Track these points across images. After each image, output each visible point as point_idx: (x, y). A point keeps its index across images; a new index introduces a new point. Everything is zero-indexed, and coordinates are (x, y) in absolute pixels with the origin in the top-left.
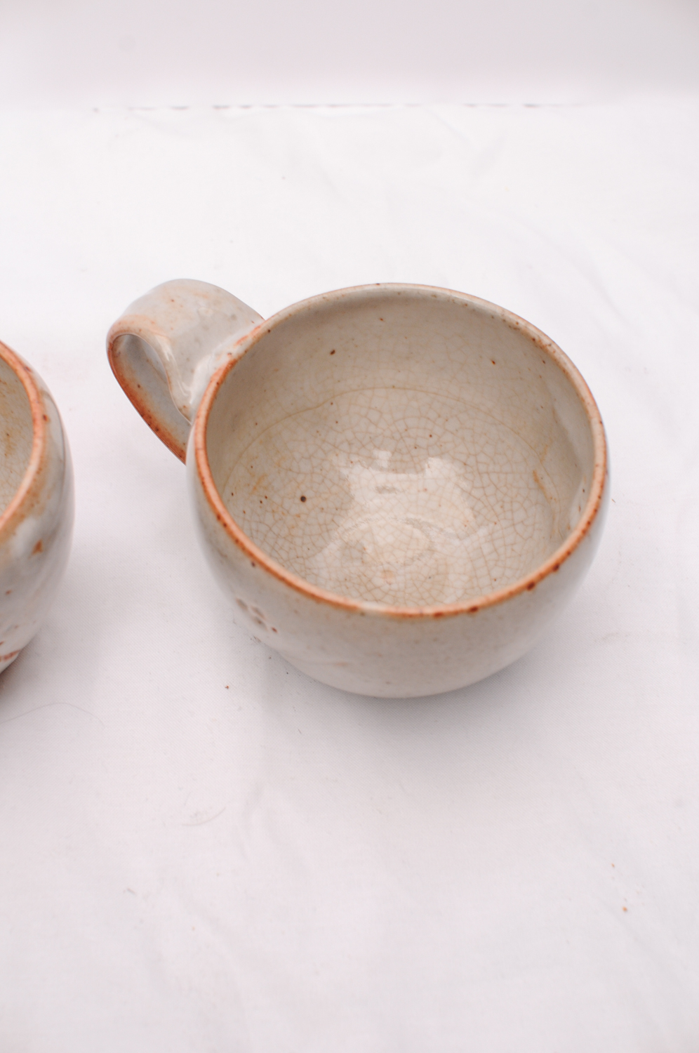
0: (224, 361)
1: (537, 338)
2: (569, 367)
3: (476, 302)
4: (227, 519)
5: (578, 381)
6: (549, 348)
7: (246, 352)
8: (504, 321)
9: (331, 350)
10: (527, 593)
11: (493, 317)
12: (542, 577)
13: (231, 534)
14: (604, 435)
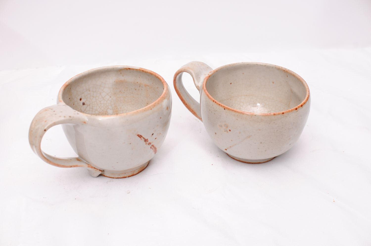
0: (207, 75)
1: (285, 70)
2: (294, 74)
3: (268, 65)
4: (216, 101)
5: (297, 76)
6: (288, 71)
7: (212, 74)
8: (276, 68)
9: (230, 83)
10: (295, 111)
11: (273, 68)
12: (299, 107)
13: (218, 104)
14: (306, 83)
